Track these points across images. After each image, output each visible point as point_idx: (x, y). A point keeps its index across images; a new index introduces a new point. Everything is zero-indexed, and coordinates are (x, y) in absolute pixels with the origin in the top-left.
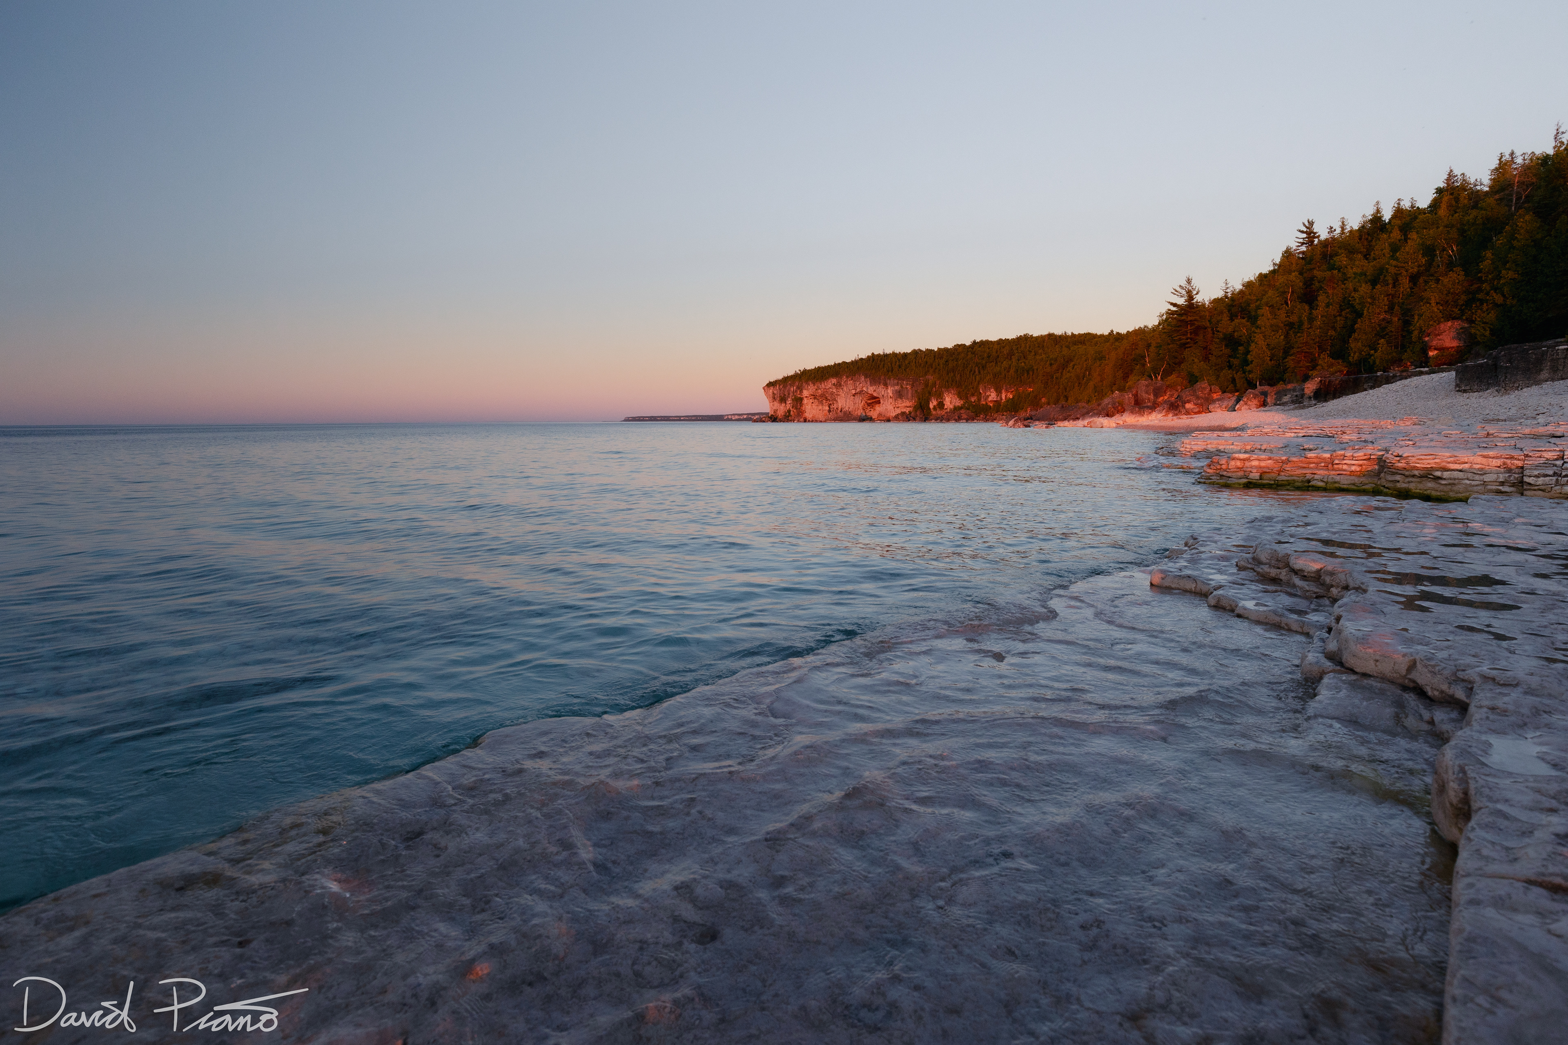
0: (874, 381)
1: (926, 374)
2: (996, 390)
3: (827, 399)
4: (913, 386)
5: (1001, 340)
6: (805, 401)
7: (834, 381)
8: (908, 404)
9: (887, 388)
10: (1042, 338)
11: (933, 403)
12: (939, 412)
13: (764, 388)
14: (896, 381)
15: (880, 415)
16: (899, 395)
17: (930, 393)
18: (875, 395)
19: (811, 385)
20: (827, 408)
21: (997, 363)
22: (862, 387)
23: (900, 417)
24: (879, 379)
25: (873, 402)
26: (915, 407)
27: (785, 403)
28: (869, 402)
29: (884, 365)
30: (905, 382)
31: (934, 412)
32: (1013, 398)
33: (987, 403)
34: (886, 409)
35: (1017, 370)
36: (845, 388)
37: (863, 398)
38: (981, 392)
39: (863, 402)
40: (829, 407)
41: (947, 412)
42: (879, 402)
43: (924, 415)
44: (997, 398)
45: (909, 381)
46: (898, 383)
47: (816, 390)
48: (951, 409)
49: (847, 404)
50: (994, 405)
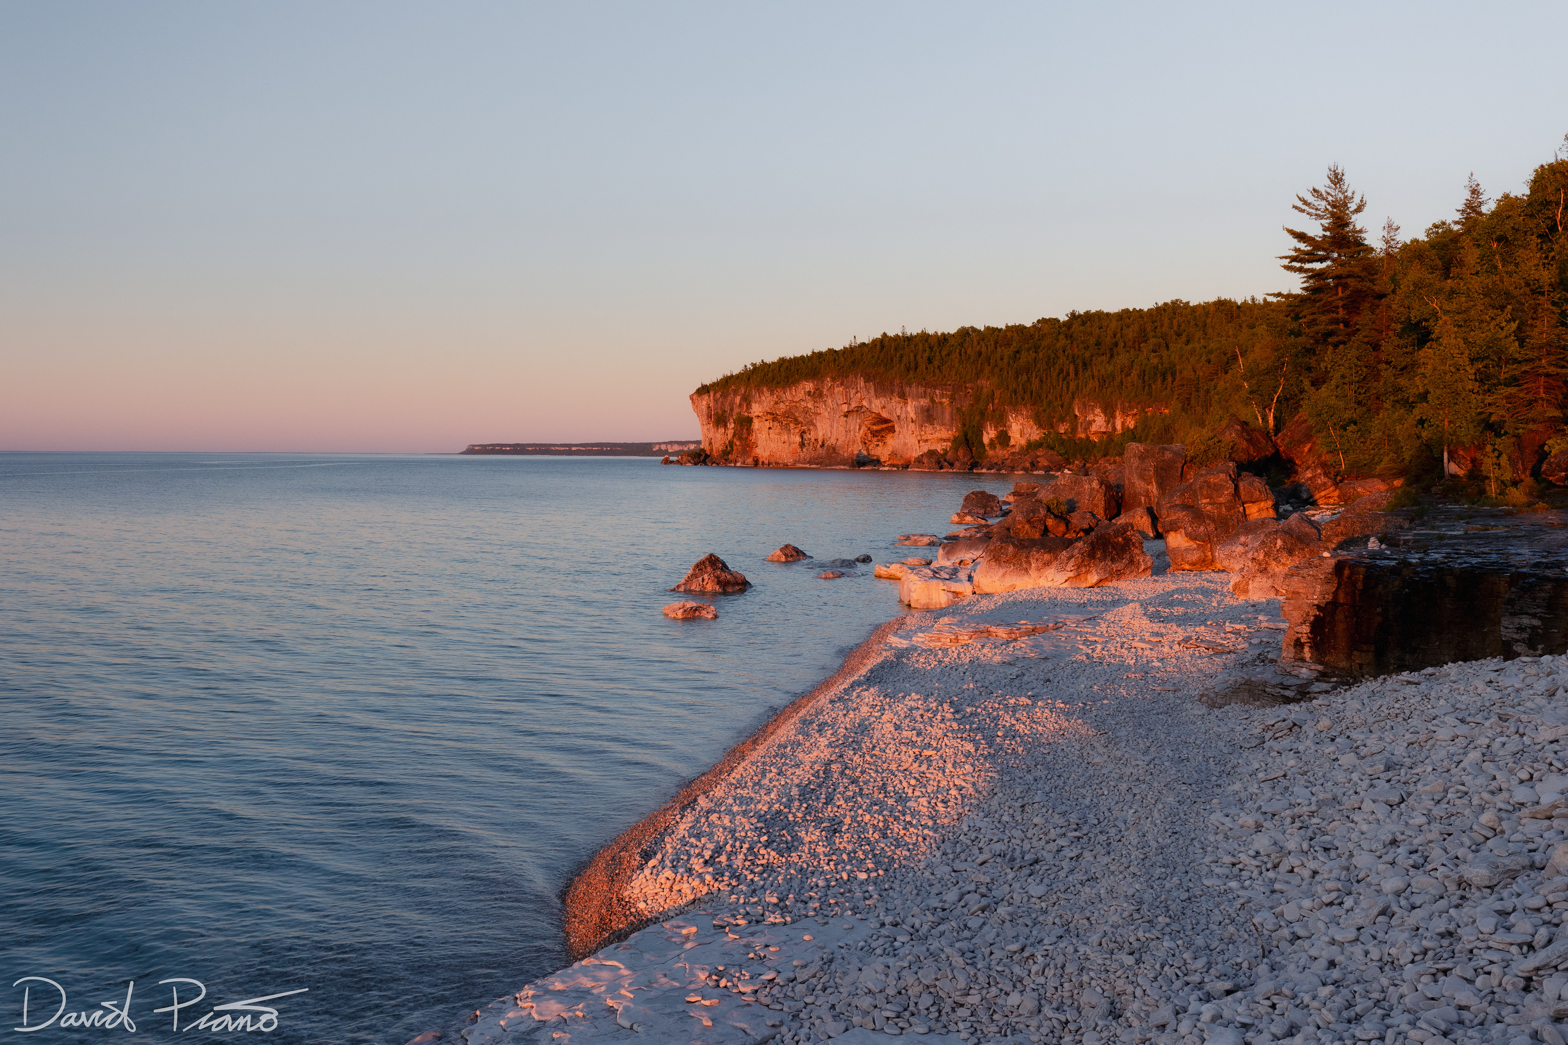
0: (883, 388)
1: (978, 375)
2: (1105, 411)
3: (797, 422)
4: (952, 399)
5: (1126, 311)
6: (756, 424)
7: (809, 386)
8: (945, 433)
9: (906, 403)
10: (1205, 309)
11: (989, 435)
12: (1001, 452)
13: (691, 397)
14: (921, 390)
15: (893, 454)
16: (928, 416)
17: (982, 414)
18: (885, 415)
19: (767, 394)
20: (798, 439)
21: (1112, 356)
22: (861, 400)
23: (925, 460)
24: (892, 384)
25: (882, 430)
26: (955, 441)
27: (725, 426)
28: (875, 428)
29: (901, 357)
30: (937, 391)
31: (991, 453)
32: (1136, 427)
33: (1088, 437)
34: (905, 444)
35: (1144, 371)
36: (829, 401)
37: (863, 422)
38: (1077, 413)
39: (864, 428)
40: (802, 437)
41: (1013, 453)
42: (892, 430)
43: (972, 457)
44: (1107, 427)
45: (946, 390)
46: (925, 392)
47: (776, 403)
48: (1022, 447)
49: (834, 432)
50: (1101, 441)
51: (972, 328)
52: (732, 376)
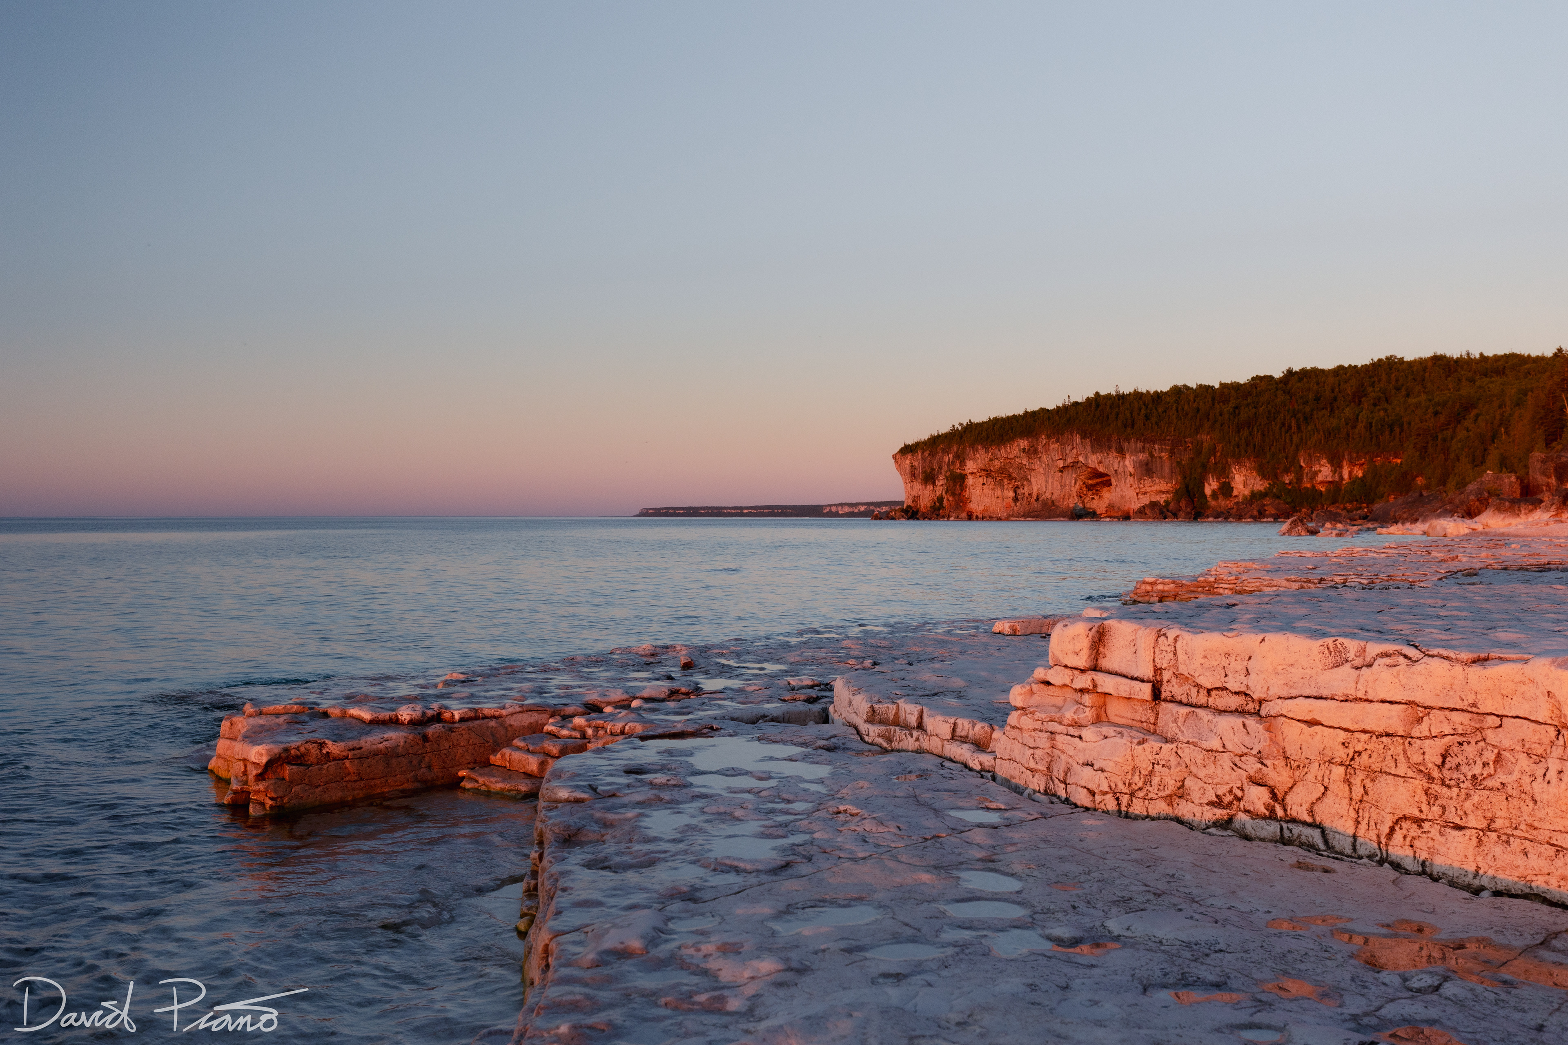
0: (1100, 443)
1: (1197, 432)
2: (1331, 461)
3: (1010, 478)
4: (1172, 453)
5: (1341, 368)
6: (970, 480)
7: (1024, 443)
8: (1163, 486)
9: (1124, 458)
10: (1421, 363)
11: (1211, 486)
12: (1223, 503)
13: (894, 457)
14: (1140, 445)
15: (1111, 507)
16: (1147, 470)
17: (1204, 466)
18: (1101, 469)
19: (982, 451)
20: (1011, 494)
21: (1332, 411)
22: (1077, 455)
23: (1148, 511)
24: (1109, 440)
25: (1097, 484)
26: (1176, 492)
27: (934, 484)
28: (1090, 482)
29: (1117, 414)
30: (1156, 447)
31: (1213, 503)
32: (1364, 476)
33: (1314, 487)
34: (1123, 497)
35: (1371, 424)
36: (1044, 457)
37: (1078, 476)
38: (1303, 464)
39: (1079, 483)
40: (1015, 492)
41: (1237, 503)
42: (1109, 484)
43: (1194, 508)
44: (1333, 476)
45: (1165, 444)
46: (1144, 448)
47: (991, 460)
48: (1245, 498)
49: (1049, 486)
50: (1328, 491)
51: (1185, 386)
52: (939, 436)
